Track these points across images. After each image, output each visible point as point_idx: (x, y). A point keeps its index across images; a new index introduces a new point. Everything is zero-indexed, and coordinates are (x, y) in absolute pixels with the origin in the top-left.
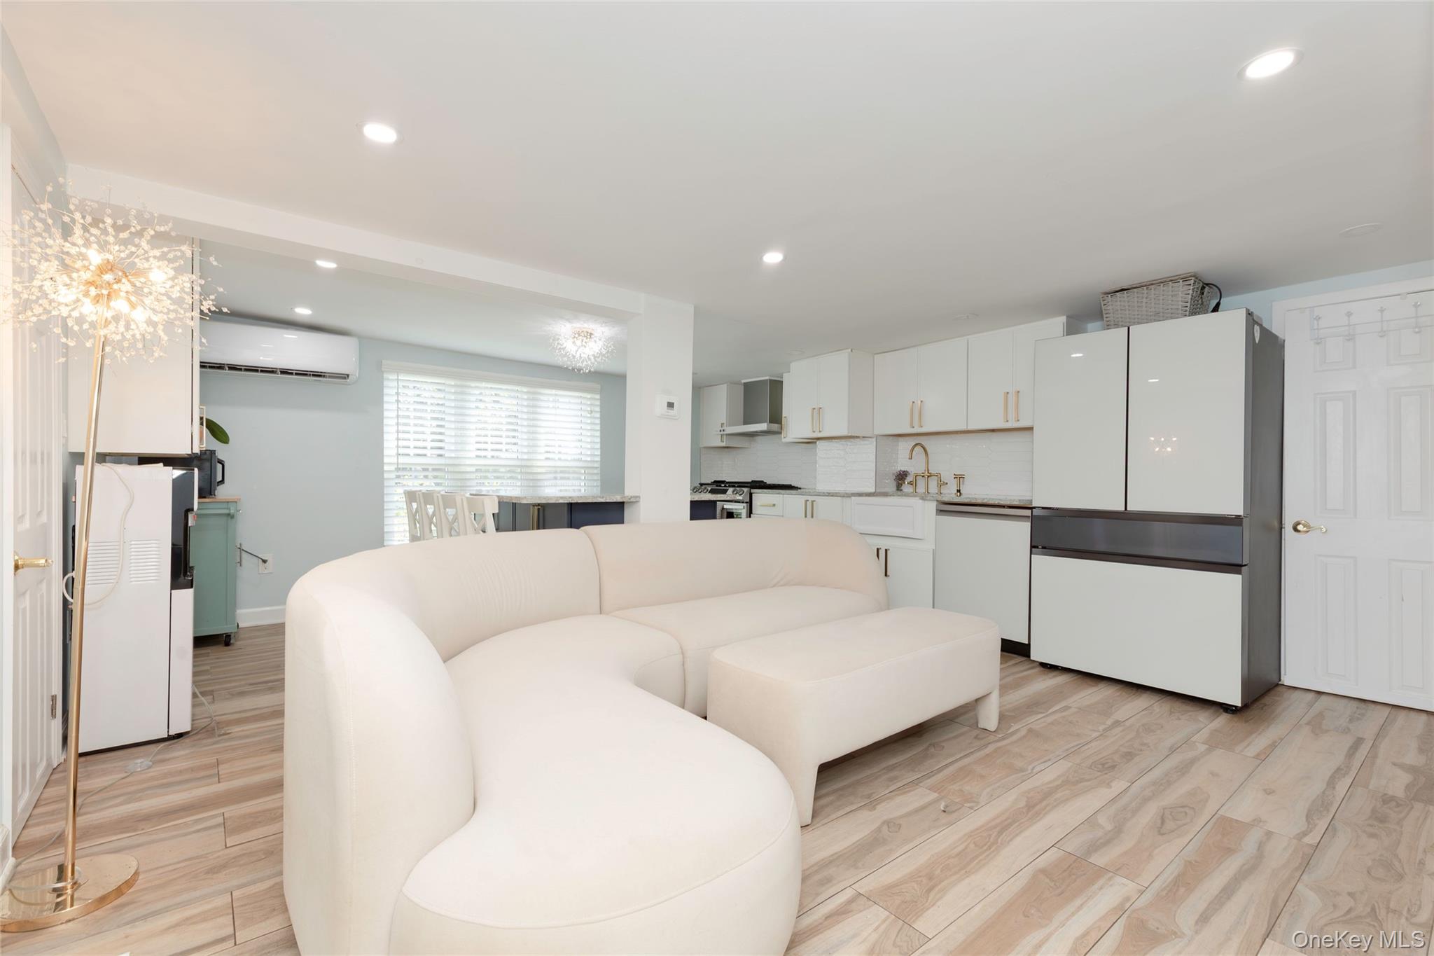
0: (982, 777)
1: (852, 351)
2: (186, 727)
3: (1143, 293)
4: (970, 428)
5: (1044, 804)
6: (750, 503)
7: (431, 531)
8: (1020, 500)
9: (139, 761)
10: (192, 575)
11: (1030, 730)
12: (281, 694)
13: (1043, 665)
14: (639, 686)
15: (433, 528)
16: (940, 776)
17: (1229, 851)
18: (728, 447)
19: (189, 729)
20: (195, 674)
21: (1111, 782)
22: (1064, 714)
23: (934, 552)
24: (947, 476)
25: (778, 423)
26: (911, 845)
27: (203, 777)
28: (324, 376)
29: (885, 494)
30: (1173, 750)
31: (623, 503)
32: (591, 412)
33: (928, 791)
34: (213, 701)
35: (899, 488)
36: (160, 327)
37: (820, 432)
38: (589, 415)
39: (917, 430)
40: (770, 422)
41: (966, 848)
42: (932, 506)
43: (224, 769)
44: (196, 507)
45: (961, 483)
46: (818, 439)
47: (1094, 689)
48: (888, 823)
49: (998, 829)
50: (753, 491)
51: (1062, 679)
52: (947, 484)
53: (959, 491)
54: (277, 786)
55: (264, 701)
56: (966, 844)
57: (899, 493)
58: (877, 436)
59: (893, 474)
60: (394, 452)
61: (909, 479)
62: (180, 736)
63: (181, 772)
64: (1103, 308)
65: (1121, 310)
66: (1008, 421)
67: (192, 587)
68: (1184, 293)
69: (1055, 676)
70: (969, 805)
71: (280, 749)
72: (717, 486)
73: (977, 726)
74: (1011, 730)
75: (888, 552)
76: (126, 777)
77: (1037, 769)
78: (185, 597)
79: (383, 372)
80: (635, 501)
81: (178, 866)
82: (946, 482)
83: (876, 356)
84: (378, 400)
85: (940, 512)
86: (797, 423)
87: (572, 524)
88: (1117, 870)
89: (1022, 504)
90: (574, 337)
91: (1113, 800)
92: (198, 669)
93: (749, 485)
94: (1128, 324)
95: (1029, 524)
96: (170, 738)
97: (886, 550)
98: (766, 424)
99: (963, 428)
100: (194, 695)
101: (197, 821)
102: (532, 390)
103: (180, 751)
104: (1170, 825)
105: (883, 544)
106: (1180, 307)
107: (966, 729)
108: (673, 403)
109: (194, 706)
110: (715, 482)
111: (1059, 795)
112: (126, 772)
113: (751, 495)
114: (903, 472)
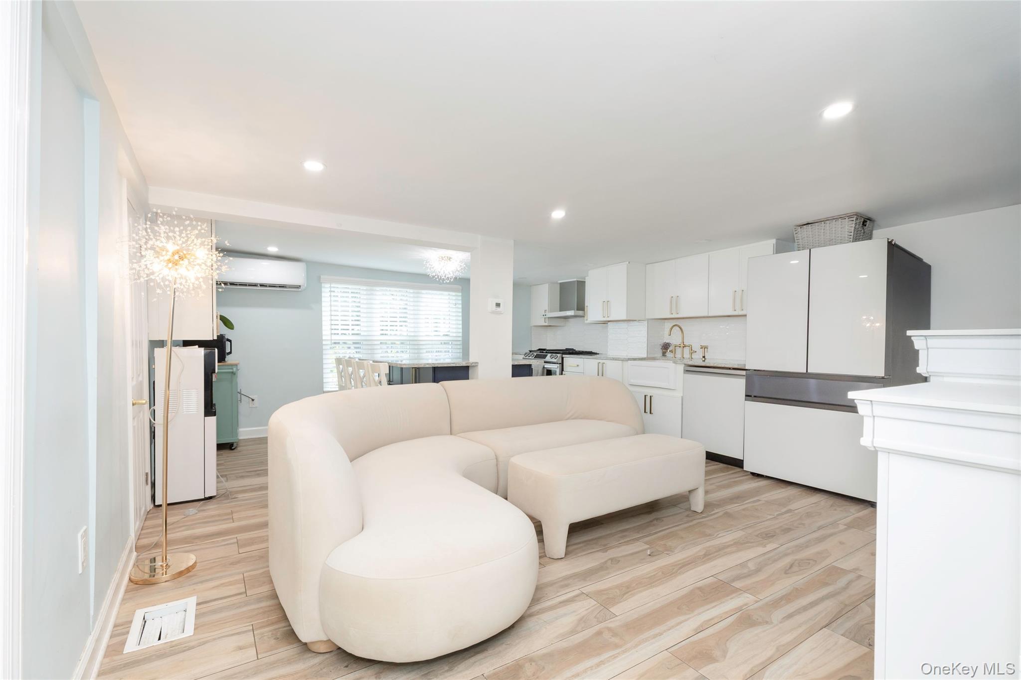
0: (682, 538)
1: (629, 263)
2: (214, 494)
3: (822, 226)
4: (711, 314)
5: (716, 554)
6: (562, 364)
7: (351, 383)
8: (738, 364)
9: (191, 510)
10: (215, 409)
11: (726, 513)
12: (266, 477)
13: (753, 474)
14: (465, 477)
15: (352, 380)
16: (653, 537)
17: (826, 584)
18: (550, 326)
19: (215, 495)
20: (218, 465)
21: (767, 544)
22: (753, 504)
23: (682, 399)
24: (696, 347)
25: (582, 310)
26: (623, 571)
27: (224, 520)
28: (286, 287)
29: (654, 359)
30: (820, 528)
31: (468, 367)
32: (456, 304)
33: (644, 544)
34: (227, 481)
35: (664, 354)
36: (201, 280)
37: (608, 317)
38: (454, 306)
39: (675, 315)
40: (577, 310)
41: (657, 574)
42: (681, 368)
43: (235, 516)
44: (216, 370)
45: (706, 351)
46: (609, 321)
47: (783, 490)
48: (612, 559)
49: (680, 566)
50: (564, 356)
51: (763, 483)
52: (696, 352)
53: (704, 357)
54: (265, 525)
55: (257, 481)
56: (656, 572)
57: (664, 358)
58: (648, 320)
59: (660, 345)
60: (329, 332)
61: (670, 349)
62: (211, 498)
63: (213, 516)
64: (795, 236)
65: (807, 237)
66: (735, 310)
67: (215, 415)
68: (849, 226)
69: (758, 482)
70: (667, 552)
71: (266, 506)
72: (540, 352)
73: (690, 509)
74: (714, 512)
75: (652, 398)
76: (184, 518)
77: (720, 535)
78: (212, 420)
79: (321, 283)
80: (475, 365)
81: (215, 561)
82: (695, 350)
83: (647, 266)
84: (318, 300)
85: (687, 371)
86: (594, 311)
87: (436, 380)
88: (747, 590)
89: (739, 367)
90: (439, 260)
91: (765, 554)
92: (219, 462)
93: (561, 352)
94: (810, 248)
95: (745, 380)
96: (206, 499)
97: (651, 396)
98: (573, 311)
99: (706, 314)
100: (218, 477)
101: (224, 540)
102: (416, 291)
103: (211, 506)
104: (795, 569)
105: (649, 392)
106: (846, 236)
107: (681, 511)
108: (500, 304)
109: (217, 482)
110: (539, 349)
111: (729, 550)
112: (184, 515)
113: (563, 358)
114: (667, 343)
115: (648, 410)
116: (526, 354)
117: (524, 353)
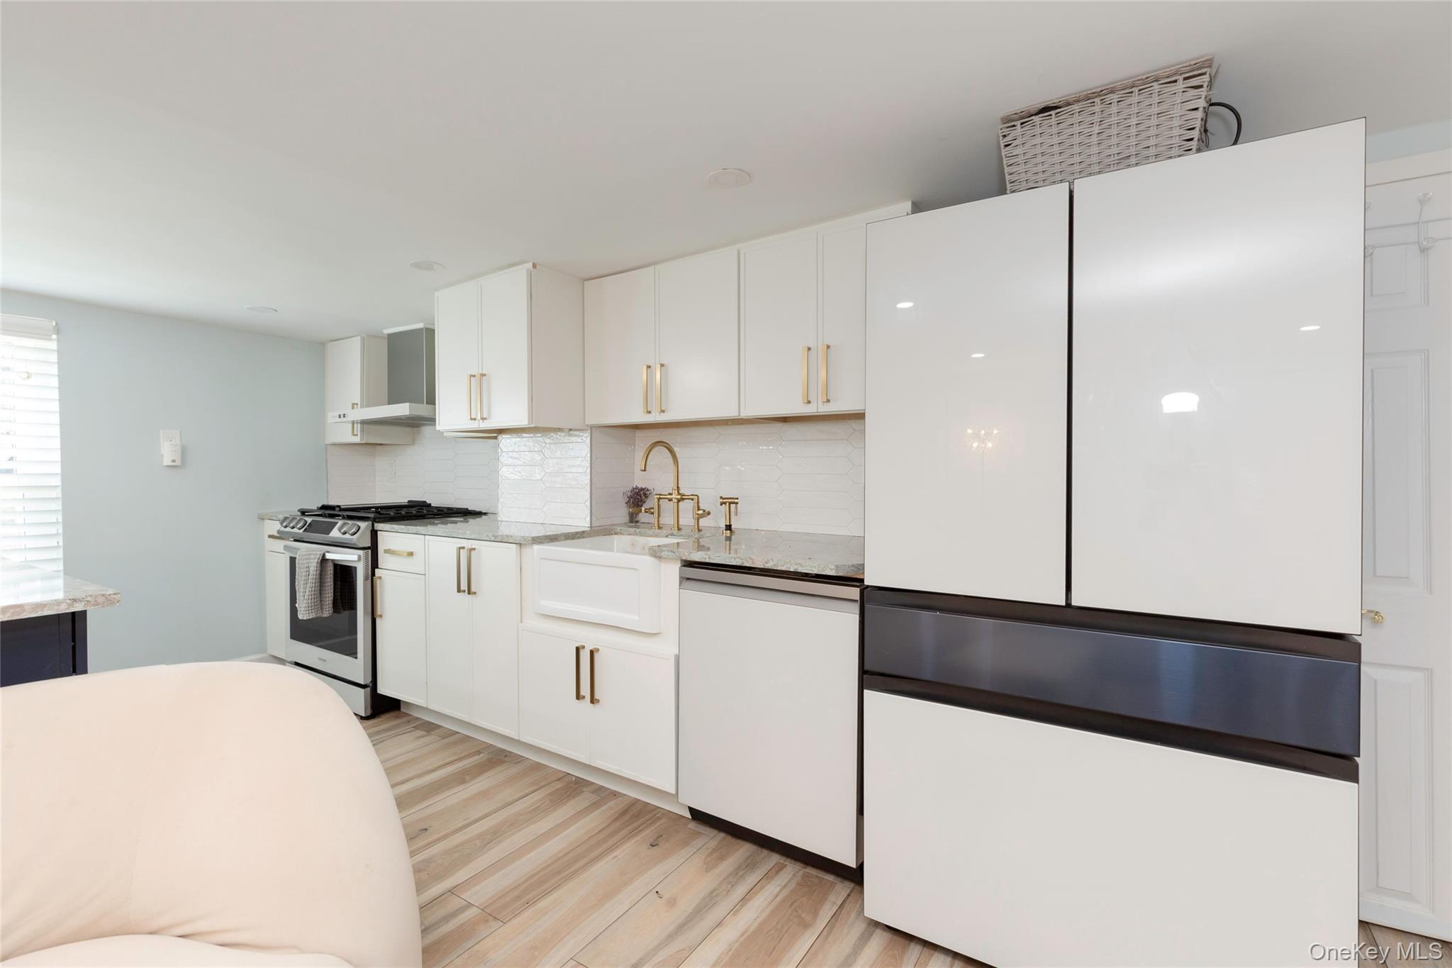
1: (534, 266)
3: (1092, 114)
4: (747, 413)
6: (374, 548)
8: (840, 566)
13: (892, 932)
18: (365, 444)
23: (677, 659)
24: (710, 501)
25: (429, 402)
35: (633, 517)
37: (483, 419)
39: (655, 417)
40: (420, 401)
42: (673, 571)
45: (732, 513)
46: (498, 431)
50: (378, 526)
52: (709, 513)
53: (729, 527)
57: (632, 531)
58: (592, 428)
59: (624, 493)
61: (649, 504)
64: (1004, 152)
66: (809, 402)
75: (596, 656)
83: (585, 282)
85: (685, 581)
89: (840, 575)
93: (373, 513)
94: (1070, 179)
97: (592, 652)
99: (731, 413)
105: (590, 638)
110: (324, 507)
113: (374, 534)
114: (642, 489)
115: (586, 690)
116: (286, 519)
117: (281, 517)
